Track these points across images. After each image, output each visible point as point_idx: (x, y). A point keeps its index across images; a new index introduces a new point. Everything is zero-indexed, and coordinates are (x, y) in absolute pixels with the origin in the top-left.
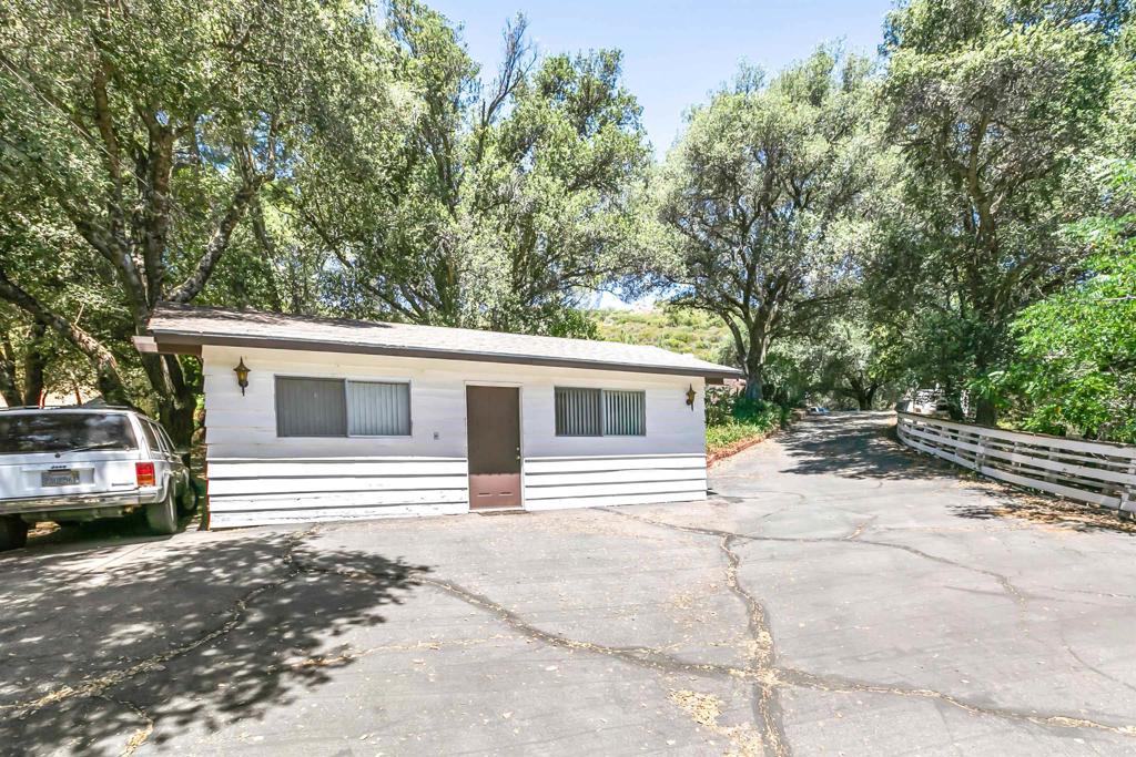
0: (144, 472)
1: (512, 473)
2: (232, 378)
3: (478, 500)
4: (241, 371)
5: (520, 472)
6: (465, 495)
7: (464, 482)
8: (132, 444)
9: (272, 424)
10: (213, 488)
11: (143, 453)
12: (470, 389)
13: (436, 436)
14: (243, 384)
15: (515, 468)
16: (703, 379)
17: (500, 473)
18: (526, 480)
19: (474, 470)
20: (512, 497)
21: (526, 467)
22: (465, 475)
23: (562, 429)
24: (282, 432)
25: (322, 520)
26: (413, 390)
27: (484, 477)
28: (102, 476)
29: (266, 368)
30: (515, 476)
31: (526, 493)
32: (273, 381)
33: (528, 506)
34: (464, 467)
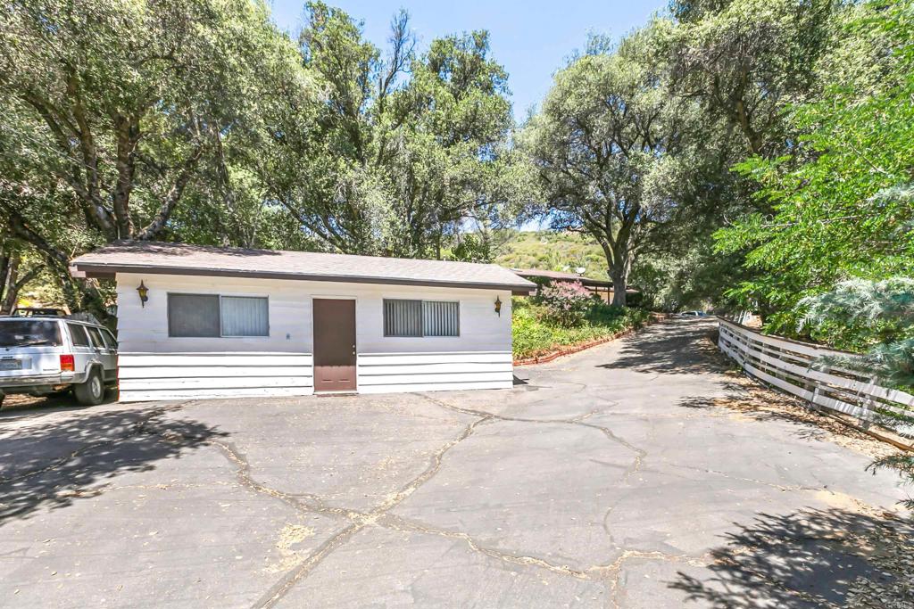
0: (67, 361)
1: (349, 365)
2: (135, 295)
3: (320, 384)
4: (142, 290)
5: (355, 364)
6: (311, 381)
7: (310, 371)
8: (59, 343)
9: (165, 328)
10: (122, 373)
11: (67, 347)
12: (316, 301)
13: (288, 337)
14: (144, 299)
15: (350, 361)
16: (510, 292)
17: (339, 365)
18: (359, 371)
19: (317, 363)
20: (350, 383)
21: (360, 361)
22: (310, 366)
23: (389, 331)
24: (172, 334)
25: (200, 397)
26: (270, 302)
27: (327, 369)
28: (37, 367)
29: (160, 289)
30: (351, 367)
31: (360, 380)
32: (166, 297)
33: (360, 390)
34: (310, 360)
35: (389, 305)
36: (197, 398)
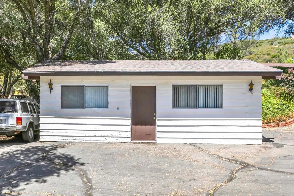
0: (19, 120)
1: (151, 125)
2: (47, 87)
4: (50, 84)
5: (155, 125)
6: (129, 134)
7: (129, 128)
8: (16, 111)
9: (59, 104)
10: (41, 127)
11: (19, 114)
12: (133, 87)
13: (118, 108)
14: (51, 89)
15: (153, 123)
16: (261, 76)
17: (146, 125)
18: (158, 129)
19: (135, 123)
20: (151, 136)
21: (158, 123)
22: (130, 125)
23: (176, 105)
24: (62, 107)
26: (109, 89)
27: (139, 127)
28: (8, 122)
29: (58, 82)
30: (153, 127)
31: (158, 135)
32: (60, 88)
33: (158, 141)
34: (129, 122)
35: (176, 88)
36: (73, 141)
